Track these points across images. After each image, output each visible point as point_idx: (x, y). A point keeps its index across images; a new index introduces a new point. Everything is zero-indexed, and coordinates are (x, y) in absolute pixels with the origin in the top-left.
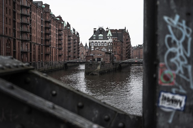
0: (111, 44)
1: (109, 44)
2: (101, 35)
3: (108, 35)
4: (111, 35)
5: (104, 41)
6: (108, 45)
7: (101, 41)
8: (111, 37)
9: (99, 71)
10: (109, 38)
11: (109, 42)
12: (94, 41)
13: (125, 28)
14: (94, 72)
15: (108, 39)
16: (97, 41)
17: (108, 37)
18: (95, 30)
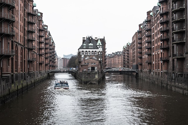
0: (101, 53)
1: (100, 53)
2: (91, 44)
3: (98, 44)
4: (101, 44)
5: (94, 50)
6: (98, 54)
7: (91, 50)
8: (101, 46)
9: (97, 80)
10: (100, 47)
11: (99, 51)
12: (85, 50)
13: (104, 37)
14: (92, 81)
15: (98, 48)
16: (88, 50)
17: (98, 47)
18: (84, 39)
